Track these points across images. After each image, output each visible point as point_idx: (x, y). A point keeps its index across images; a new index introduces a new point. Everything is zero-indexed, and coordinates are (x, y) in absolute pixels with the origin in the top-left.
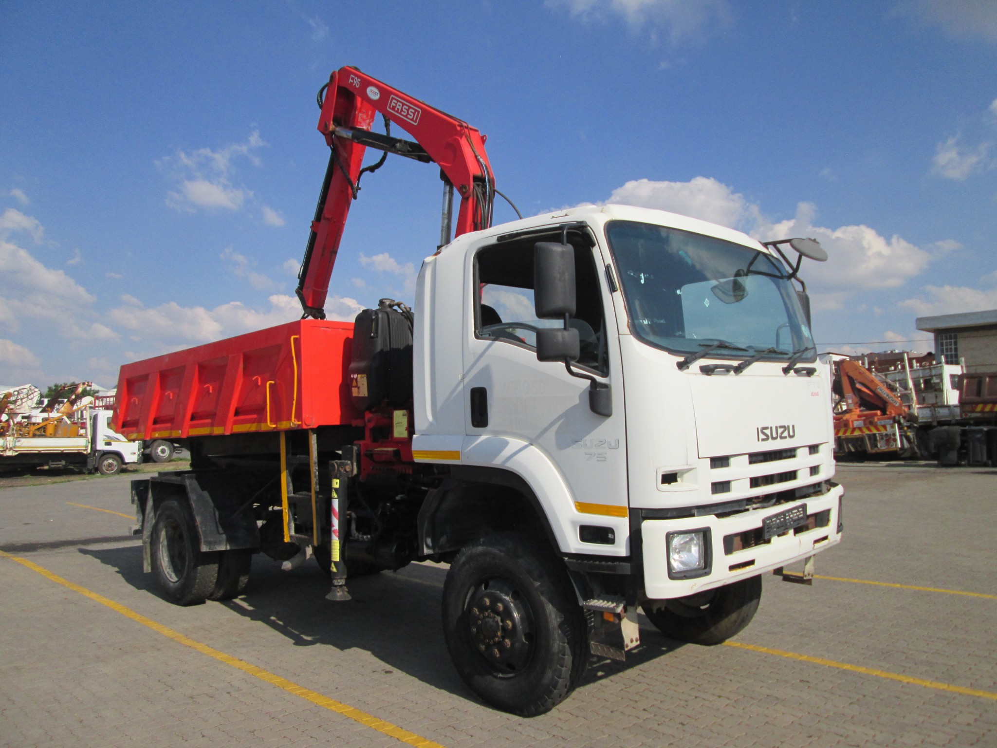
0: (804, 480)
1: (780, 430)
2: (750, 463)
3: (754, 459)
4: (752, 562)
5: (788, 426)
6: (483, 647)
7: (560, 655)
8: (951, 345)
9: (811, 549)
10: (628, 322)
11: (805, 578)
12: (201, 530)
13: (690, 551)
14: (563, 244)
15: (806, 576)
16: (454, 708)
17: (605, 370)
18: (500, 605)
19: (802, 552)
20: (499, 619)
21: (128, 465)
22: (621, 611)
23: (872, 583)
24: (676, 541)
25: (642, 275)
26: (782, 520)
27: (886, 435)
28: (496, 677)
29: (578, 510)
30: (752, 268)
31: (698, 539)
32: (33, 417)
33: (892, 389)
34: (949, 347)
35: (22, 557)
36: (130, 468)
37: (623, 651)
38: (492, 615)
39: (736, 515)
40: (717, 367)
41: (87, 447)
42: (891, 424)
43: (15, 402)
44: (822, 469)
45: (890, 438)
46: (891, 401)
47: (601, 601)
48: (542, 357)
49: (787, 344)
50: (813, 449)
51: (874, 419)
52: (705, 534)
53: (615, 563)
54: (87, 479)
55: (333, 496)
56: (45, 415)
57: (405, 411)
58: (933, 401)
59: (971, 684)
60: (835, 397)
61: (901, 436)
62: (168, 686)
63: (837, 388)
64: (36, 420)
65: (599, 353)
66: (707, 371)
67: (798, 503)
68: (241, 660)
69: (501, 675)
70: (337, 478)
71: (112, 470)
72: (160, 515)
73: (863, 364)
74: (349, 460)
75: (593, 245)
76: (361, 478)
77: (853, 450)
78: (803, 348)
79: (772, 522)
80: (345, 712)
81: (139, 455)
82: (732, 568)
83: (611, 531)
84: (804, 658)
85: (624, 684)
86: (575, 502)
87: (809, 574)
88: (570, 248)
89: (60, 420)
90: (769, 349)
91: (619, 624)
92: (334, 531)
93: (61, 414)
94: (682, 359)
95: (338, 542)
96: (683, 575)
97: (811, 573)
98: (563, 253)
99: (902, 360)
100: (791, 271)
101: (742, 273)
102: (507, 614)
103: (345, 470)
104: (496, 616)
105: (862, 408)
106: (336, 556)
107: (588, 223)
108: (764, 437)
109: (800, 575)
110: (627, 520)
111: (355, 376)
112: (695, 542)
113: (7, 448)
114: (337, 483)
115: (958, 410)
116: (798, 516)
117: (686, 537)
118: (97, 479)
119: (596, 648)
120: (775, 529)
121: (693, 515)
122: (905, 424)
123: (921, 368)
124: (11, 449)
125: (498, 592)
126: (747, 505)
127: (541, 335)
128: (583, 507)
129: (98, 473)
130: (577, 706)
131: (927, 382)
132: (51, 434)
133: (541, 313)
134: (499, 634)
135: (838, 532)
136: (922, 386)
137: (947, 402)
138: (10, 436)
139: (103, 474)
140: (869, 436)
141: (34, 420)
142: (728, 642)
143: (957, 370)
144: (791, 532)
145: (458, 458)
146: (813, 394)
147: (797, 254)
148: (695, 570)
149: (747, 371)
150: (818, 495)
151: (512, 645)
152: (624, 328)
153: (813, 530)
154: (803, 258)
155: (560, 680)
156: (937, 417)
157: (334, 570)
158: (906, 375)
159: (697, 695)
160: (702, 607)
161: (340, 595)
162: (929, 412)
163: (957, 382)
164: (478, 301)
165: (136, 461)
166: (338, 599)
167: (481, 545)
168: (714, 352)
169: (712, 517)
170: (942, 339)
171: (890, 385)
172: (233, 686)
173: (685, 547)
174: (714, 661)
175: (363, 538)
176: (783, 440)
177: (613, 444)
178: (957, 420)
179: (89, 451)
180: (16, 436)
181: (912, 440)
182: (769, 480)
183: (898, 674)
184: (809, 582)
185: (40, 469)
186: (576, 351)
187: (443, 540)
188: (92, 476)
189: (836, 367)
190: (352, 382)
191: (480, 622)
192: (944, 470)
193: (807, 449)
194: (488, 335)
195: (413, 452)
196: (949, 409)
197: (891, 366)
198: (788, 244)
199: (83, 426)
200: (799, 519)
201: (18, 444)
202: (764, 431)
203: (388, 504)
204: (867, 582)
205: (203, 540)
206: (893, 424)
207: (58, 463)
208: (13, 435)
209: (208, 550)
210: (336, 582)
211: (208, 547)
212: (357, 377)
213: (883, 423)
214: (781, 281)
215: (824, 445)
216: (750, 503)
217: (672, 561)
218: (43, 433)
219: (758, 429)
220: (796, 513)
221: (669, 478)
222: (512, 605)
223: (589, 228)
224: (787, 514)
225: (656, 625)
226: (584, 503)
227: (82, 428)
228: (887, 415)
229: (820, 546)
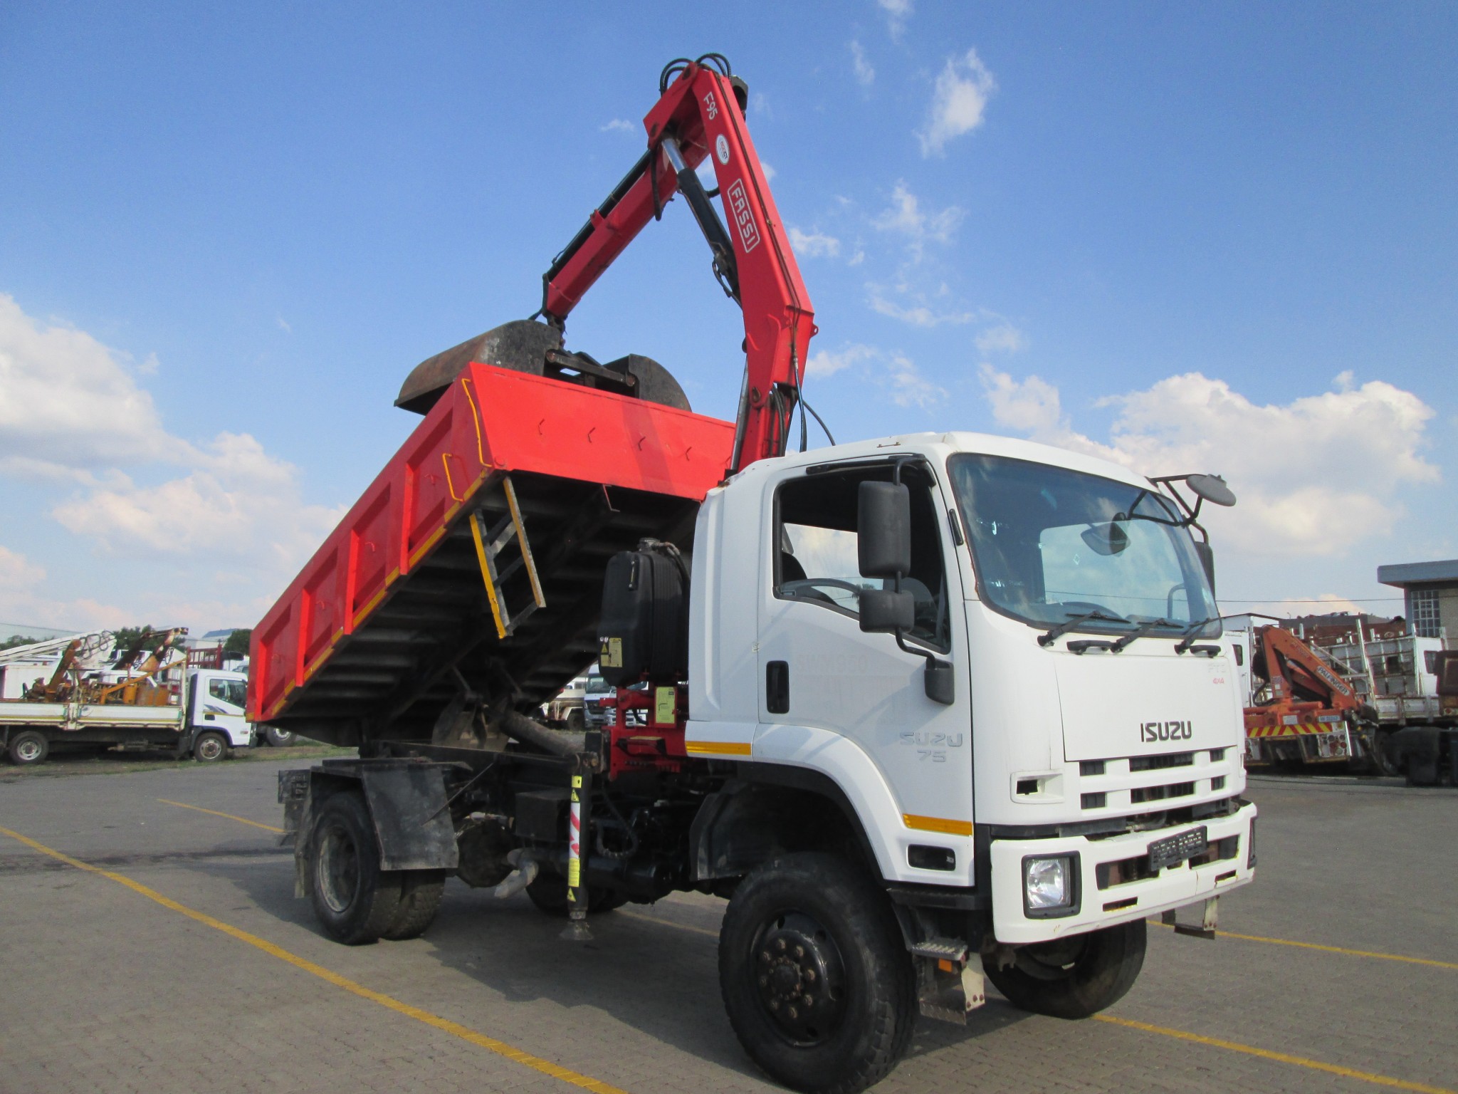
0: (1204, 794)
1: (1171, 728)
2: (1132, 769)
3: (1137, 765)
4: (1133, 901)
5: (1183, 723)
6: (775, 1005)
7: (880, 1018)
8: (1430, 606)
9: (1212, 887)
10: (976, 584)
11: (1205, 929)
12: (382, 840)
13: (1052, 881)
14: (895, 484)
15: (1206, 926)
16: (733, 1086)
17: (946, 646)
18: (800, 949)
19: (1200, 891)
20: (798, 967)
21: (235, 750)
22: (962, 958)
23: (1301, 944)
24: (1034, 869)
25: (994, 524)
26: (1174, 846)
27: (1331, 737)
28: (791, 1046)
29: (906, 824)
30: (1135, 512)
31: (1063, 866)
32: (104, 675)
33: (1339, 670)
34: (1426, 609)
35: (116, 872)
36: (238, 753)
37: (964, 1013)
38: (788, 961)
39: (1112, 838)
40: (1090, 644)
41: (180, 720)
42: (1338, 722)
43: (81, 654)
44: (1227, 781)
45: (1337, 742)
46: (1338, 688)
47: (935, 945)
48: (866, 627)
49: (1182, 614)
50: (1217, 754)
51: (1313, 712)
52: (1072, 861)
53: (955, 896)
54: (180, 768)
55: (572, 799)
56: (123, 673)
57: (672, 688)
58: (1399, 689)
59: (1430, 1080)
60: (1257, 680)
61: (1352, 739)
62: (349, 1046)
63: (1259, 667)
64: (109, 680)
65: (939, 622)
66: (1077, 648)
67: (1195, 825)
68: (441, 1018)
69: (797, 1043)
70: (578, 774)
71: (213, 756)
72: (322, 820)
73: (1297, 632)
74: (595, 751)
75: (933, 484)
76: (610, 776)
77: (1282, 758)
78: (1203, 620)
79: (1161, 848)
80: (590, 1086)
81: (251, 735)
82: (1107, 907)
83: (950, 853)
84: (1204, 1039)
85: (960, 1065)
86: (903, 814)
87: (1210, 925)
88: (904, 489)
89: (144, 681)
90: (1157, 621)
91: (959, 976)
92: (574, 847)
93: (146, 673)
94: (1044, 633)
95: (579, 861)
96: (1043, 913)
97: (1213, 923)
98: (896, 495)
99: (1354, 629)
100: (1188, 516)
101: (1122, 516)
102: (809, 961)
103: (590, 765)
104: (794, 963)
105: (1295, 697)
106: (575, 879)
107: (927, 457)
108: (1151, 736)
109: (1199, 924)
110: (971, 839)
111: (606, 639)
112: (1059, 871)
113: (69, 719)
114: (579, 782)
115: (1436, 704)
116: (1195, 842)
117: (1048, 864)
118: (191, 768)
119: (927, 1007)
120: (1164, 858)
121: (1057, 836)
122: (1359, 722)
123: (1382, 641)
124: (74, 720)
125: (798, 932)
126: (1127, 825)
127: (864, 596)
128: (914, 821)
129: (193, 759)
130: (897, 1089)
131: (1392, 661)
132: (130, 701)
133: (866, 571)
134: (798, 987)
135: (1249, 867)
136: (1385, 666)
137: (1421, 692)
138: (73, 702)
139: (200, 760)
140: (1306, 738)
141: (106, 680)
142: (1098, 1015)
143: (1435, 645)
144: (1186, 863)
145: (749, 753)
146: (1215, 681)
147: (1196, 496)
148: (1059, 907)
149: (1127, 649)
150: (1223, 816)
151: (815, 1001)
152: (972, 593)
153: (1214, 862)
154: (1204, 500)
155: (879, 1051)
156: (1405, 713)
157: (572, 898)
158: (1360, 651)
159: (1058, 1081)
160: (1065, 967)
161: (580, 933)
162: (1394, 705)
163: (1436, 662)
164: (778, 549)
165: (248, 744)
166: (576, 939)
167: (775, 869)
168: (1086, 623)
169: (1082, 839)
170: (1416, 598)
171: (1337, 664)
172: (435, 1050)
173: (1047, 877)
174: (1081, 1040)
175: (614, 856)
176: (1176, 742)
177: (955, 740)
178: (1435, 718)
179: (183, 727)
180: (82, 702)
181: (1369, 746)
182: (1156, 793)
183: (1331, 1064)
184: (1210, 935)
185: (112, 751)
186: (910, 619)
187: (722, 861)
188: (187, 763)
189: (1258, 637)
190: (601, 648)
191: (772, 971)
192: (1415, 790)
193: (1208, 754)
194: (791, 594)
195: (686, 744)
196: (1424, 703)
197: (1338, 637)
198: (1184, 481)
199: (176, 690)
200: (1196, 847)
201: (84, 714)
202: (1151, 728)
203: (647, 812)
204: (1293, 943)
205: (384, 855)
206: (1340, 721)
207: (138, 742)
208: (78, 700)
209: (390, 869)
210: (574, 915)
211: (391, 866)
212: (608, 641)
213: (1326, 720)
214: (1175, 528)
215: (1231, 748)
216: (1132, 823)
217: (1029, 894)
218: (120, 699)
219: (1142, 725)
220: (1192, 838)
221: (1027, 786)
222: (816, 949)
223: (927, 463)
224: (1180, 840)
225: (1003, 991)
226: (915, 816)
227: (174, 693)
228: (1332, 708)
229: (1225, 884)
